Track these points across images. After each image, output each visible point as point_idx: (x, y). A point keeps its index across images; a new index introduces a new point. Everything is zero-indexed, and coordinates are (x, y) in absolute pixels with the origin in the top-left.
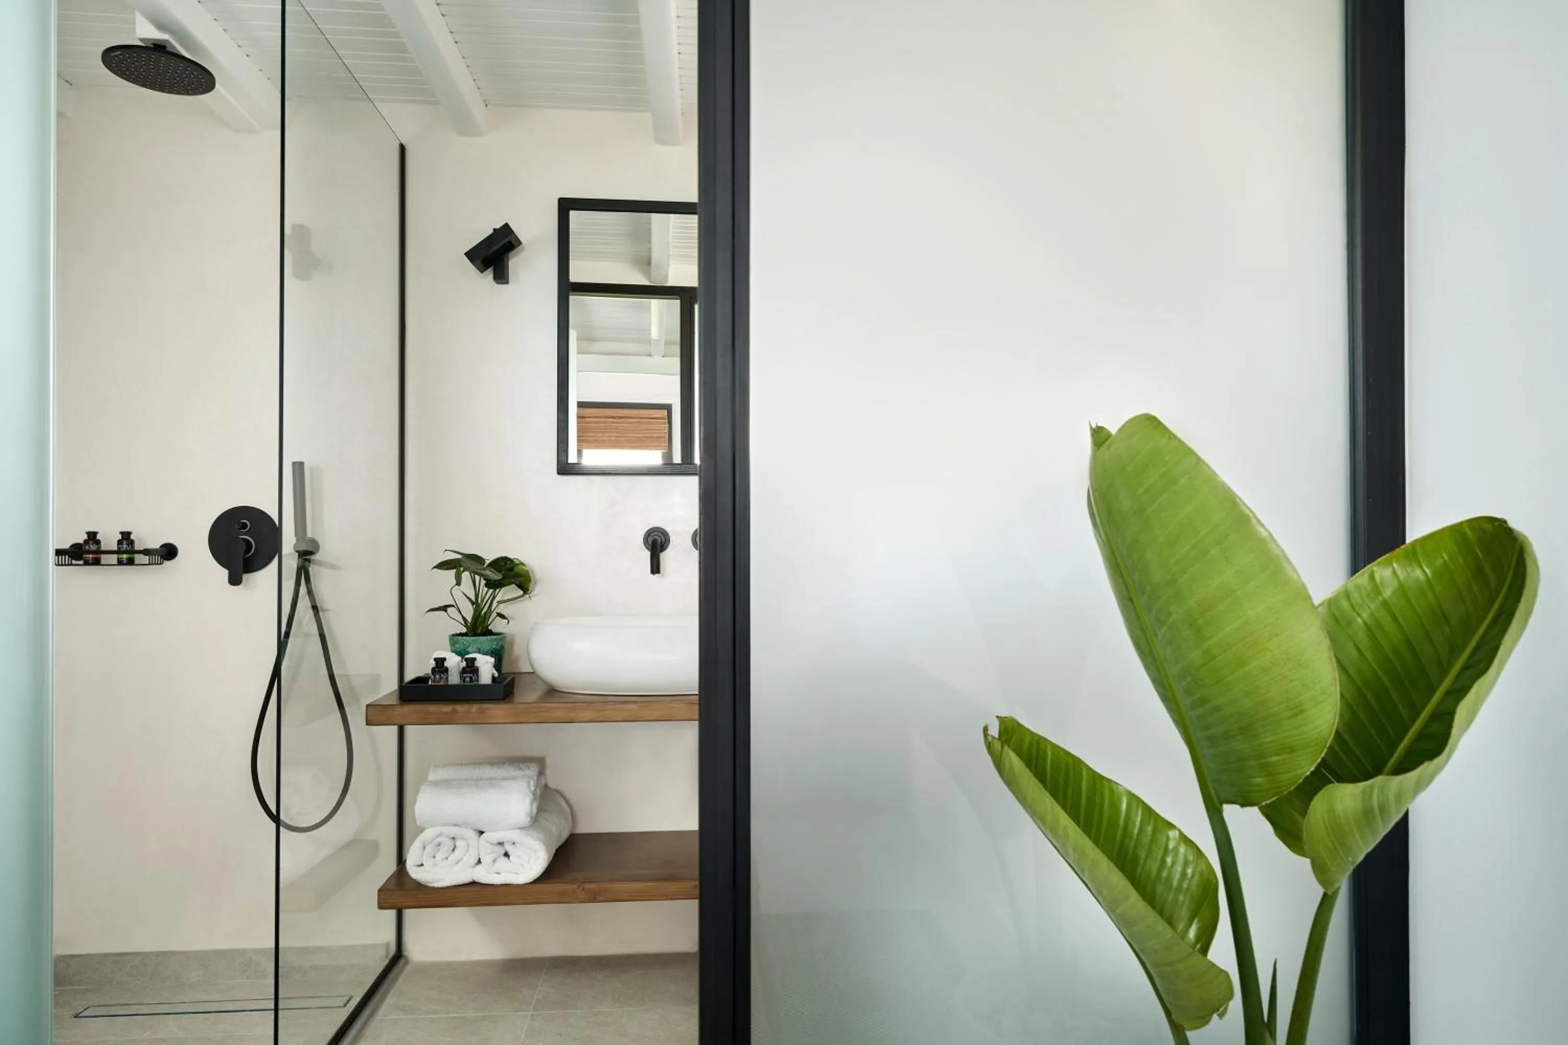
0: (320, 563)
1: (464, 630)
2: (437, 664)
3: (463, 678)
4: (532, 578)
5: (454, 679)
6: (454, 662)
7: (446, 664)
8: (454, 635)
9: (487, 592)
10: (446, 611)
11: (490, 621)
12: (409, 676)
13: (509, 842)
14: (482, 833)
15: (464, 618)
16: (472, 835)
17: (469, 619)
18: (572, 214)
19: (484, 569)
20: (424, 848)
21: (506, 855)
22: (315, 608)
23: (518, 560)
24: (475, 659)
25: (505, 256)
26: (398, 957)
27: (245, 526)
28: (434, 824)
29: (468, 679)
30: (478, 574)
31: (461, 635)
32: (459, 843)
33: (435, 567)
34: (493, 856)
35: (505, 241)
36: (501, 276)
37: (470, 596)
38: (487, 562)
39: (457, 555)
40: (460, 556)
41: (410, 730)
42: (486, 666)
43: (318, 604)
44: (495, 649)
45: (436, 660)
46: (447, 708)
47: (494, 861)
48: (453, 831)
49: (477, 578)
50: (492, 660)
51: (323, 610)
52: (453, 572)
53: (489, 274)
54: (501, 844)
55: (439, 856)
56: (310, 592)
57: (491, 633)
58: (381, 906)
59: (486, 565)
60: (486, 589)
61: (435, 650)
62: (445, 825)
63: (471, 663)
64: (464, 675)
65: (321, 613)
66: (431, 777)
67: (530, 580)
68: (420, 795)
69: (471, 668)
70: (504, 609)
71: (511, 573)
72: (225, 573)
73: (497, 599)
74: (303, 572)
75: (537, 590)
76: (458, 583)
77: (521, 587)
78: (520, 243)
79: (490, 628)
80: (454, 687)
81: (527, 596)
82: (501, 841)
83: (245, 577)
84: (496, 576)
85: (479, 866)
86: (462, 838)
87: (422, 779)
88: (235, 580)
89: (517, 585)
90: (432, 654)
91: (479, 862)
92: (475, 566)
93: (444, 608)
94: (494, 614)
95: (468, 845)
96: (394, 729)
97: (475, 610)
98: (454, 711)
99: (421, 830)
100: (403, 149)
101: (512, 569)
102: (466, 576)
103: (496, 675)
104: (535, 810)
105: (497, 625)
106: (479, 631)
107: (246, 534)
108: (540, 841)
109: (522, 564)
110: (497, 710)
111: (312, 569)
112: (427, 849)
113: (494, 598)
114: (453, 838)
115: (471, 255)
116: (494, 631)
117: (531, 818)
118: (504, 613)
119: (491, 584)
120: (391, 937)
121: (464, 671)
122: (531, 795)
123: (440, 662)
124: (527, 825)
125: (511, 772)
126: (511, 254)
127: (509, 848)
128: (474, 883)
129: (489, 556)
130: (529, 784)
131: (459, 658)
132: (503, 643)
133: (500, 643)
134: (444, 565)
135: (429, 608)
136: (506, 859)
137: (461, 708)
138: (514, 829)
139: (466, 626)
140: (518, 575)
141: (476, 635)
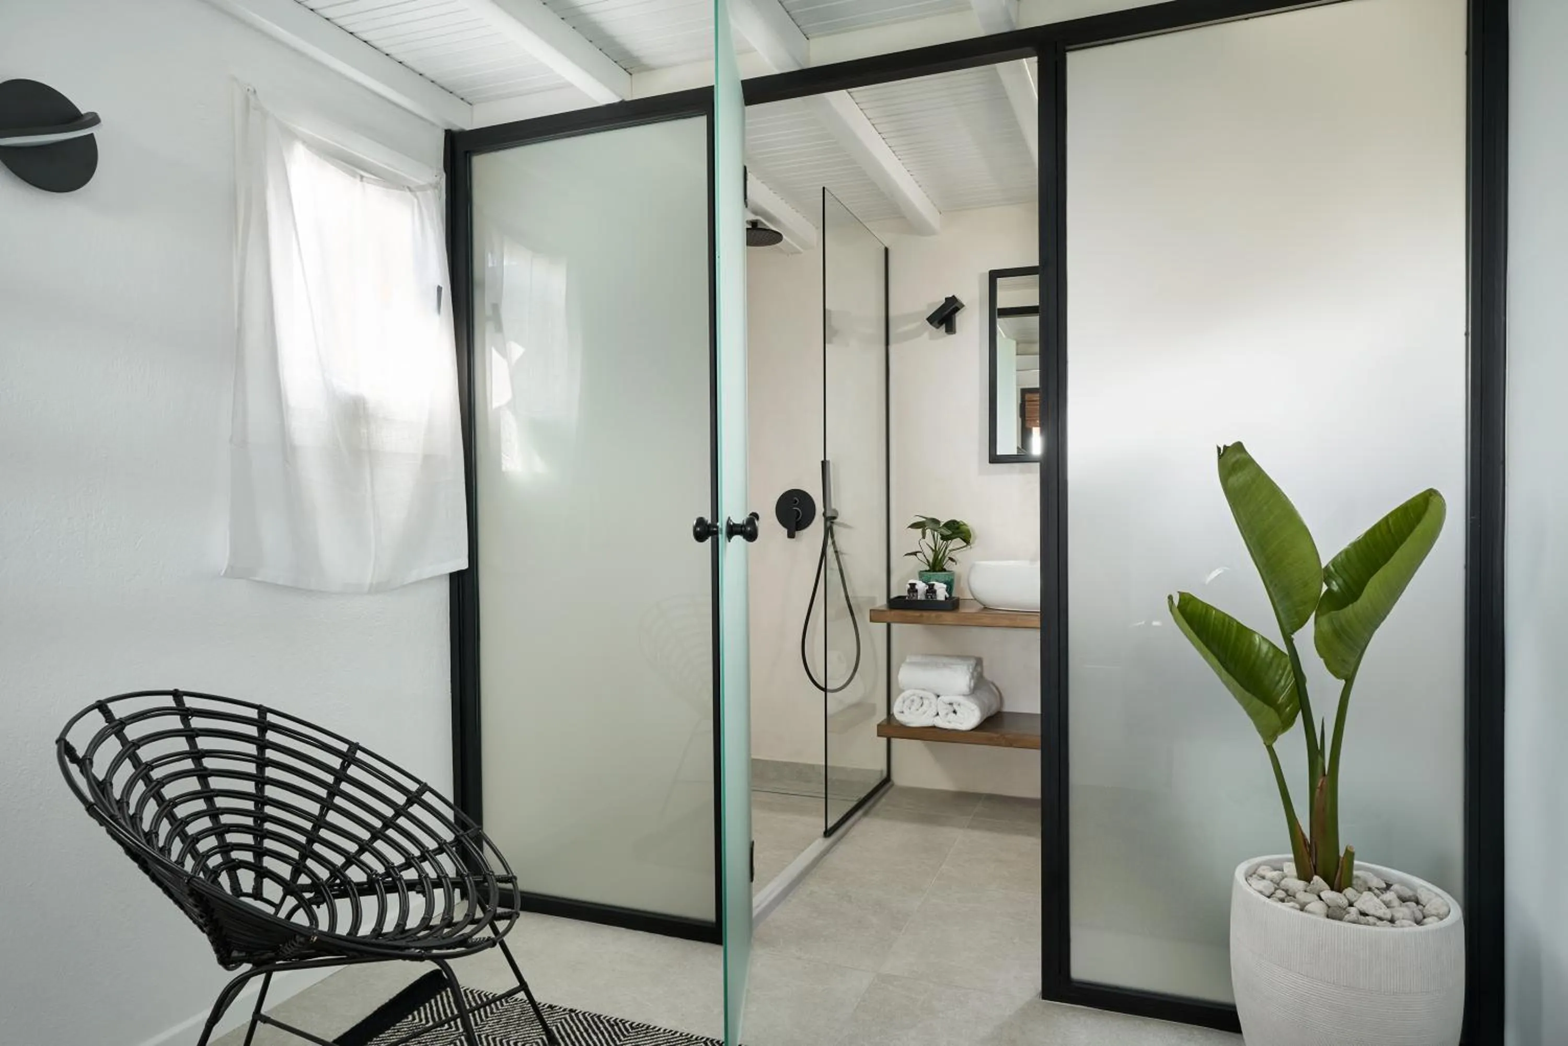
0: (840, 524)
1: (928, 568)
2: (911, 587)
3: (927, 596)
4: (972, 534)
5: (921, 596)
6: (921, 586)
7: (917, 587)
8: (921, 571)
9: (942, 543)
10: (916, 555)
11: (945, 562)
12: (894, 595)
13: (956, 703)
14: (938, 696)
15: (927, 560)
16: (933, 697)
17: (931, 560)
18: (999, 280)
19: (940, 528)
20: (904, 702)
21: (955, 712)
22: (836, 552)
23: (962, 522)
24: (933, 585)
25: (953, 316)
26: (887, 780)
27: (796, 501)
28: (908, 689)
29: (929, 597)
30: (936, 531)
31: (926, 571)
32: (926, 702)
33: (909, 527)
34: (946, 711)
35: (954, 306)
36: (951, 329)
37: (930, 545)
38: (942, 524)
39: (921, 518)
40: (924, 520)
41: (894, 627)
42: (941, 592)
43: (838, 550)
44: (948, 581)
45: (910, 584)
46: (917, 614)
47: (947, 714)
48: (922, 693)
49: (936, 533)
50: (945, 586)
51: (842, 554)
52: (920, 530)
53: (943, 328)
54: (951, 704)
55: (913, 708)
56: (834, 543)
57: (945, 570)
58: (879, 735)
59: (941, 525)
60: (941, 541)
61: (910, 579)
62: (916, 689)
63: (931, 587)
64: (928, 594)
65: (840, 557)
66: (908, 660)
67: (970, 536)
68: (901, 669)
69: (931, 590)
70: (954, 555)
71: (957, 531)
72: (785, 531)
73: (949, 549)
74: (829, 531)
75: (976, 543)
76: (924, 537)
77: (964, 540)
78: (963, 306)
79: (945, 567)
80: (921, 601)
81: (969, 547)
82: (951, 702)
83: (797, 533)
84: (947, 532)
85: (938, 717)
86: (928, 698)
87: (903, 661)
88: (791, 535)
89: (961, 538)
90: (908, 581)
91: (938, 714)
92: (935, 526)
93: (915, 554)
94: (947, 558)
95: (931, 703)
96: (885, 625)
97: (935, 556)
98: (921, 616)
99: (902, 691)
100: (887, 250)
101: (958, 528)
102: (928, 532)
103: (948, 596)
104: (972, 685)
105: (948, 565)
106: (937, 569)
107: (797, 507)
108: (976, 704)
109: (965, 524)
110: (948, 616)
111: (835, 528)
112: (906, 703)
113: (946, 548)
114: (921, 698)
115: (931, 320)
116: (947, 569)
117: (970, 688)
118: (953, 558)
119: (945, 538)
120: (884, 767)
121: (927, 591)
122: (970, 674)
123: (913, 586)
124: (966, 693)
125: (959, 661)
126: (957, 314)
127: (955, 707)
128: (934, 727)
129: (944, 520)
130: (969, 669)
131: (924, 584)
132: (953, 578)
133: (951, 578)
134: (915, 526)
135: (906, 553)
136: (954, 715)
137: (925, 614)
138: (960, 695)
139: (929, 565)
140: (962, 532)
141: (934, 571)
